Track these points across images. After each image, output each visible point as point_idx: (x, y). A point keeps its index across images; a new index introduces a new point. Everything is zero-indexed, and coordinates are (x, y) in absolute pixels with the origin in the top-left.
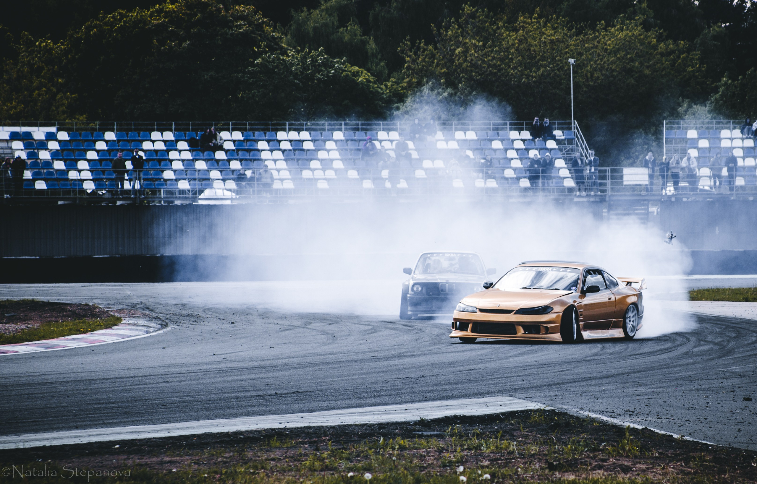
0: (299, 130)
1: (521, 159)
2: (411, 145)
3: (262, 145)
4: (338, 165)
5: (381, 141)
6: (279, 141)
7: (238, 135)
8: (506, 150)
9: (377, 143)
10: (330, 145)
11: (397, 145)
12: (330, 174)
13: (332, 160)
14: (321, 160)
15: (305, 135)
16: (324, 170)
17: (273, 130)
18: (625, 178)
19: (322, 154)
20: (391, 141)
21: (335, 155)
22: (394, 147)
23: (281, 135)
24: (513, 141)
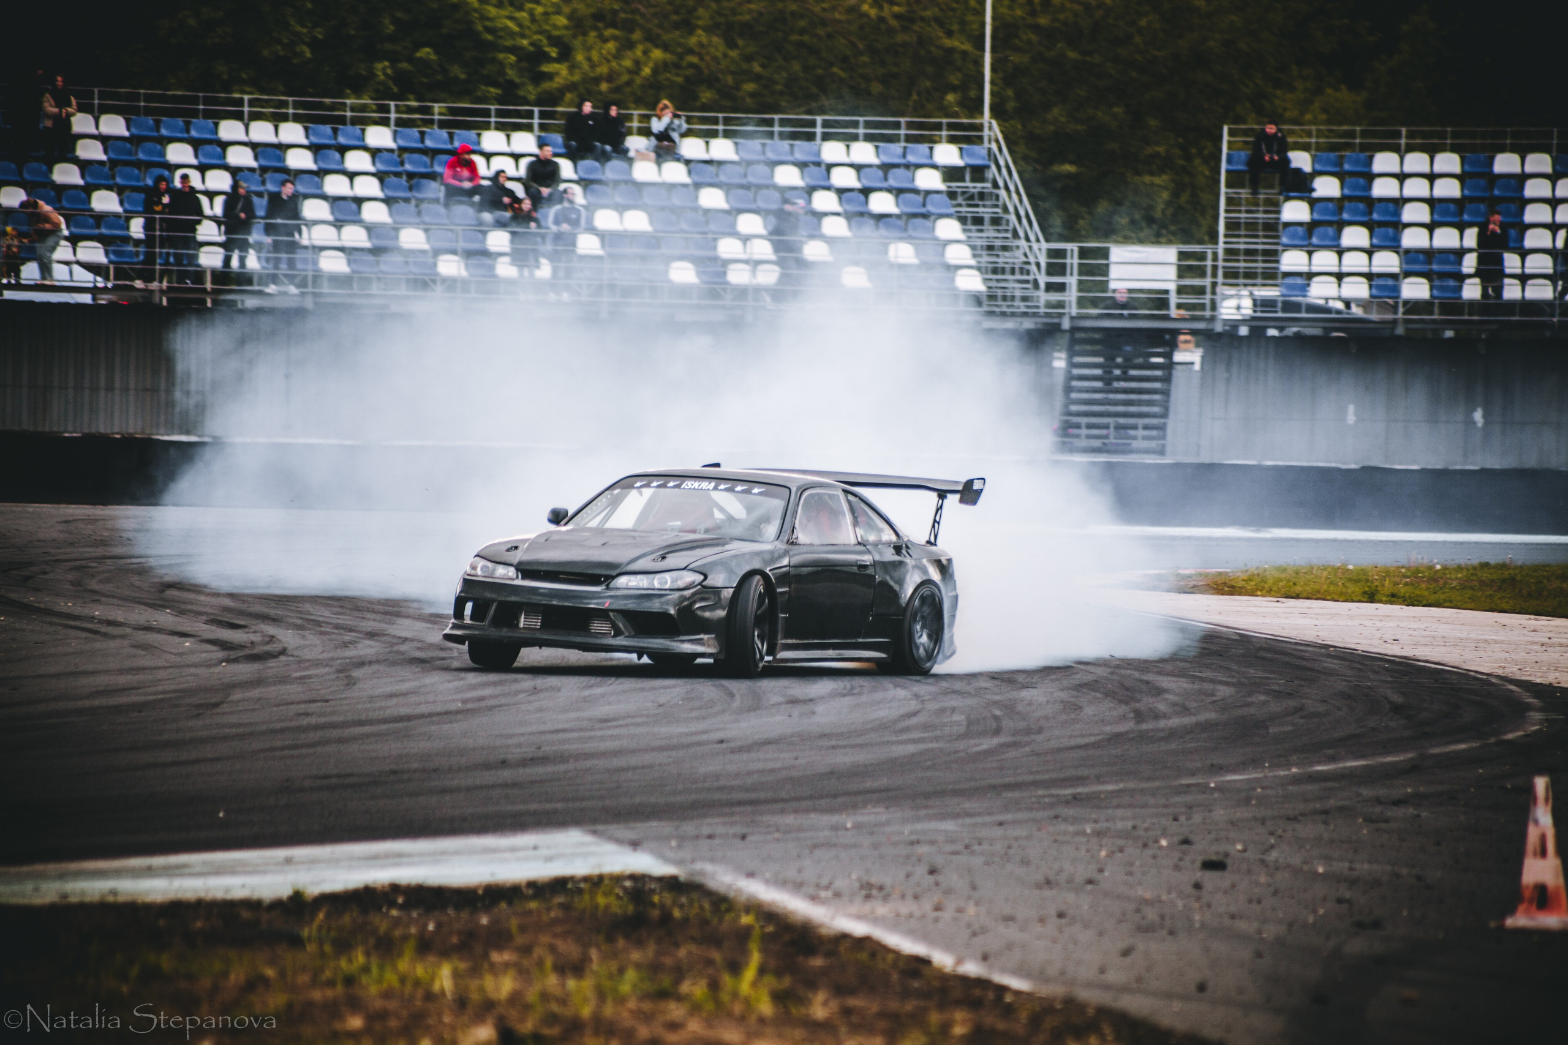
0: (277, 119)
1: (849, 216)
2: (566, 168)
3: (179, 153)
4: (375, 213)
5: (488, 156)
6: (225, 145)
7: (114, 125)
8: (810, 190)
9: (479, 160)
10: (357, 160)
11: (531, 167)
12: (355, 236)
13: (359, 201)
14: (335, 201)
15: (292, 132)
16: (338, 224)
17: (208, 115)
18: (1114, 272)
19: (335, 185)
20: (516, 157)
21: (368, 187)
22: (522, 172)
23: (229, 130)
24: (830, 167)
